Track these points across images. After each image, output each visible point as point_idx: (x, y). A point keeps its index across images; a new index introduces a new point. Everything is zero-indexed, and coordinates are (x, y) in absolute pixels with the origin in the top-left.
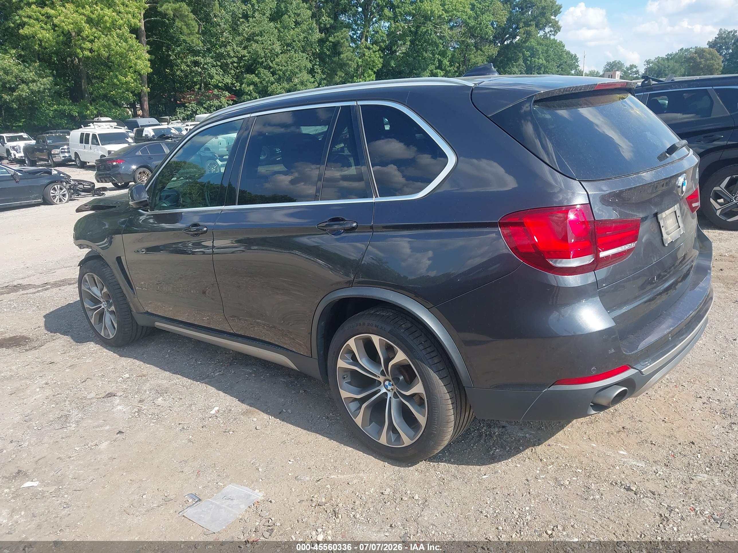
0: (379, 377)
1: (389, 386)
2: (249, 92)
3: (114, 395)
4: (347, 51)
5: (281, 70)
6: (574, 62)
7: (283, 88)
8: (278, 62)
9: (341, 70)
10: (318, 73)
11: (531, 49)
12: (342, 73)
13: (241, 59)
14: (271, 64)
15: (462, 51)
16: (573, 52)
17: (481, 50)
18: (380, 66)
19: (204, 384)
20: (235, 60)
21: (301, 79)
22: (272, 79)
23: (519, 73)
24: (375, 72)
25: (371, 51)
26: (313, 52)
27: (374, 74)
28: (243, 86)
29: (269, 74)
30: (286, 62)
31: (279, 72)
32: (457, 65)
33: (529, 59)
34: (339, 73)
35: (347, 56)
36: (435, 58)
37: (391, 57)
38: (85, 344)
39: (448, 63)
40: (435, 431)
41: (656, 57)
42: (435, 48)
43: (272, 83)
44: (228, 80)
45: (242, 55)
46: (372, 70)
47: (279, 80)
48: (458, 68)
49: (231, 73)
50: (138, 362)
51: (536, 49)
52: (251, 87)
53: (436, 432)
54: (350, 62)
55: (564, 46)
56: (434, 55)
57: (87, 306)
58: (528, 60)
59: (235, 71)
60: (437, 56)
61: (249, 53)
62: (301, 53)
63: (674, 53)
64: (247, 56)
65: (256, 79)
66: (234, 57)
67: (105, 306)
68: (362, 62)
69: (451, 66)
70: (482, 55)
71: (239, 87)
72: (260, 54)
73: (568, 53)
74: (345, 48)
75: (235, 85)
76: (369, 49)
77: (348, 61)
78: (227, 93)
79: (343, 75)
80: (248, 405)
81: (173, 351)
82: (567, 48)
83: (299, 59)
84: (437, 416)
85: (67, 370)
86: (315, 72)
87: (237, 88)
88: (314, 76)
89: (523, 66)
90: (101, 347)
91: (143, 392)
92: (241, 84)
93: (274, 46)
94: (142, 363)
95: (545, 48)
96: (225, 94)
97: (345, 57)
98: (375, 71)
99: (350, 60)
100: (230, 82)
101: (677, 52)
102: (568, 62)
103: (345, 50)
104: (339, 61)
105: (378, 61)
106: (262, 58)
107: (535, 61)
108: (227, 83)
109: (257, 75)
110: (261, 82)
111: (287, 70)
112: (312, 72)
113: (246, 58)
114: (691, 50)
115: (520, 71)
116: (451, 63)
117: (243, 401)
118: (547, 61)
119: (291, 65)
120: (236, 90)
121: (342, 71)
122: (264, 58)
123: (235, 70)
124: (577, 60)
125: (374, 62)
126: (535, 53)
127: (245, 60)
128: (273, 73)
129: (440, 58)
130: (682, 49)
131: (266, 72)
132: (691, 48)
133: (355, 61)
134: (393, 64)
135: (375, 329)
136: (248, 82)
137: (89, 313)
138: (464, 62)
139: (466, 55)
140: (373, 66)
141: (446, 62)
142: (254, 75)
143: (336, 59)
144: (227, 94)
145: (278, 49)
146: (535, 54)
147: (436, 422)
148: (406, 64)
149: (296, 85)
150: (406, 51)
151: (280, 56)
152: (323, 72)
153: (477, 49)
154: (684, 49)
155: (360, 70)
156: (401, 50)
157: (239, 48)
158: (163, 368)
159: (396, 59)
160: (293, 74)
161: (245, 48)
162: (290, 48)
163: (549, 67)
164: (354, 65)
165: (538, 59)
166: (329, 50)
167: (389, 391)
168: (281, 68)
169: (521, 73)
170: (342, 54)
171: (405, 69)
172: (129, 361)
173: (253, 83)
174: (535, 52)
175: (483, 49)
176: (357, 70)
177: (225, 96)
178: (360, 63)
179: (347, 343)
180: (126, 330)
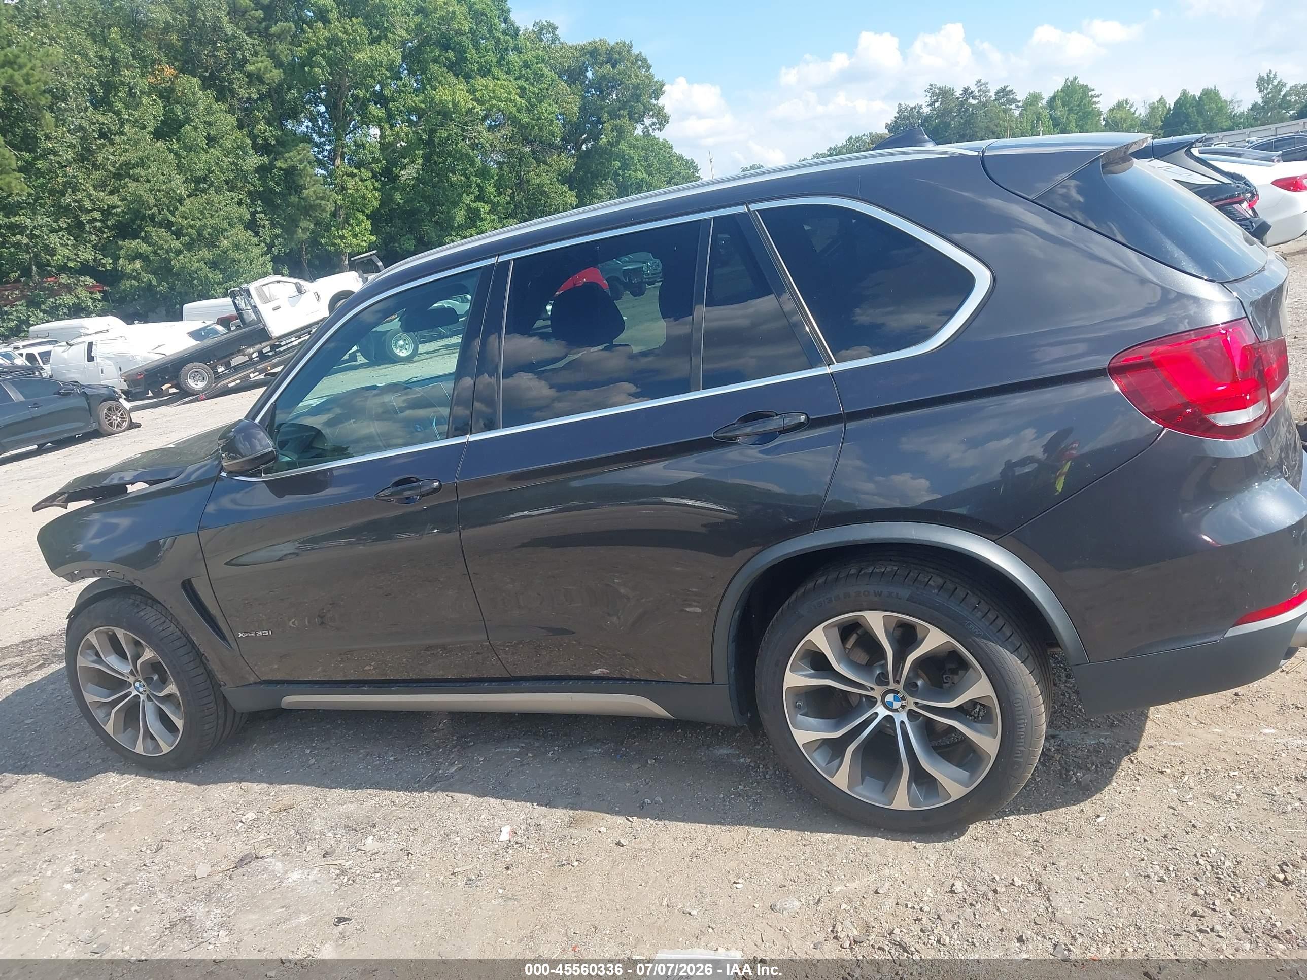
0: (872, 689)
1: (894, 702)
2: (135, 274)
3: (257, 858)
4: (313, 183)
5: (192, 227)
6: (693, 172)
7: (203, 259)
8: (185, 212)
9: (305, 218)
10: (264, 227)
11: (621, 156)
12: (309, 223)
13: (107, 213)
14: (172, 219)
15: (514, 167)
16: (687, 156)
17: (545, 163)
18: (376, 204)
19: (439, 793)
20: (97, 215)
21: (235, 239)
22: (176, 244)
23: (608, 197)
24: (368, 217)
25: (357, 179)
26: (248, 189)
27: (368, 219)
28: (121, 262)
29: (167, 235)
30: (202, 213)
31: (190, 230)
32: (510, 191)
33: (620, 172)
34: (304, 224)
35: (314, 192)
36: (471, 182)
37: (393, 188)
38: (94, 779)
39: (492, 190)
40: (1021, 758)
41: (814, 154)
42: (468, 166)
43: (178, 252)
44: (87, 255)
45: (108, 205)
46: (363, 212)
47: (189, 246)
48: (512, 196)
49: (90, 242)
50: (256, 787)
51: (629, 154)
52: (138, 264)
53: (1022, 760)
54: (323, 202)
55: (671, 147)
56: (468, 178)
57: (90, 698)
58: (620, 175)
59: (98, 236)
60: (473, 178)
61: (123, 200)
62: (228, 193)
63: (840, 145)
64: (118, 207)
65: (144, 248)
66: (93, 210)
67: (141, 690)
68: (344, 200)
69: (500, 194)
70: (548, 171)
71: (112, 266)
72: (148, 202)
73: (680, 158)
74: (309, 179)
75: (103, 261)
76: (353, 175)
77: (318, 201)
78: (88, 278)
79: (312, 226)
80: (566, 807)
81: (315, 749)
82: (677, 150)
83: (227, 204)
84: (1023, 730)
85: (100, 837)
86: (260, 226)
87: (108, 267)
88: (257, 234)
89: (612, 185)
90: (138, 777)
91: (317, 837)
92: (116, 259)
93: (173, 185)
94: (265, 785)
95: (643, 153)
96: (84, 281)
97: (312, 194)
98: (367, 214)
99: (322, 198)
100: (91, 257)
101: (845, 143)
102: (683, 173)
103: (310, 182)
104: (300, 202)
105: (373, 195)
106: (150, 209)
107: (630, 175)
108: (85, 260)
109: (145, 240)
110: (155, 253)
111: (205, 226)
112: (252, 225)
113: (119, 210)
114: (863, 138)
115: (609, 194)
116: (498, 189)
117: (550, 804)
118: (650, 174)
119: (212, 216)
120: (107, 271)
121: (309, 220)
122: (156, 208)
123: (99, 234)
124: (696, 170)
125: (364, 197)
126: (627, 162)
127: (116, 214)
128: (178, 234)
129: (479, 181)
130: (851, 138)
131: (162, 232)
132: (864, 136)
133: (331, 200)
134: (398, 197)
135: (876, 599)
136: (129, 255)
137: (99, 714)
138: (519, 185)
139: (522, 173)
140: (364, 205)
141: (491, 189)
142: (138, 240)
143: (294, 199)
144: (89, 281)
145: (182, 191)
146: (628, 164)
147: (1023, 740)
148: (422, 197)
149: (225, 252)
150: (419, 174)
151: (187, 201)
152: (273, 225)
153: (538, 161)
154: (854, 137)
155: (342, 213)
156: (408, 173)
157: (102, 194)
158: (321, 784)
159: (403, 189)
160: (218, 233)
161: (111, 193)
162: (205, 186)
163: (654, 185)
164: (330, 207)
165: (635, 171)
166: (277, 184)
167: (896, 711)
168: (192, 222)
169: (612, 198)
170: (306, 189)
171: (422, 206)
172: (231, 787)
173: (138, 256)
174: (628, 159)
175: (549, 160)
176: (334, 215)
177: (86, 285)
178: (339, 203)
179: (806, 639)
180: (207, 727)
